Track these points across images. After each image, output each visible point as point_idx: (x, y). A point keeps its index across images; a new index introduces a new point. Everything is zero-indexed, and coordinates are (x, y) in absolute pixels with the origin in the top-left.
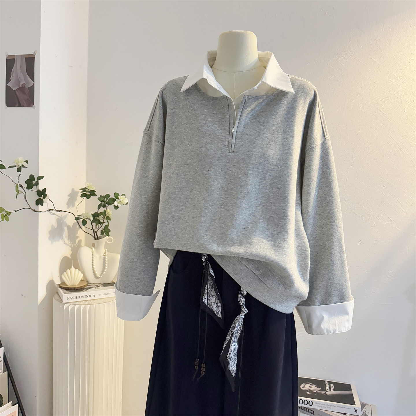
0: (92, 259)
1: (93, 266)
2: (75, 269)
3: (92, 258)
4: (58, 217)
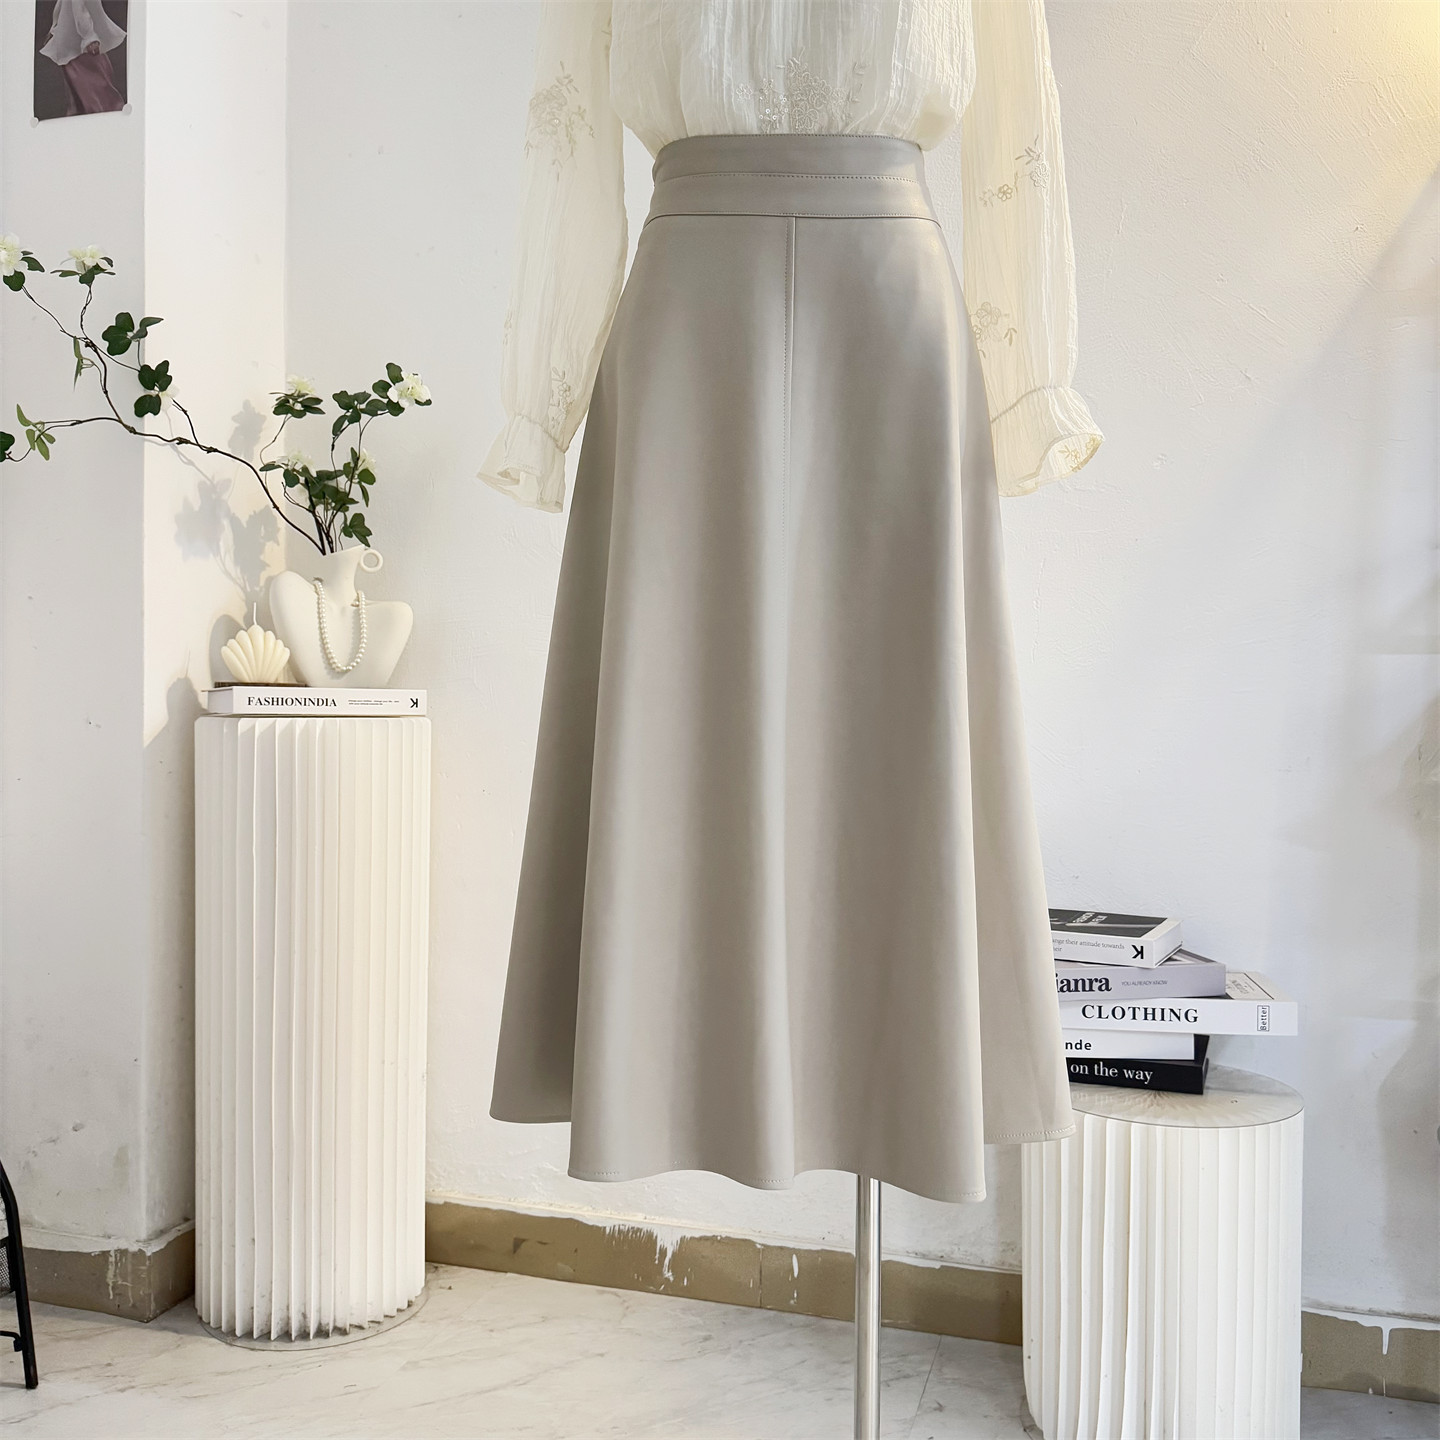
0: (319, 613)
1: (321, 634)
2: (265, 631)
3: (317, 610)
4: (203, 478)
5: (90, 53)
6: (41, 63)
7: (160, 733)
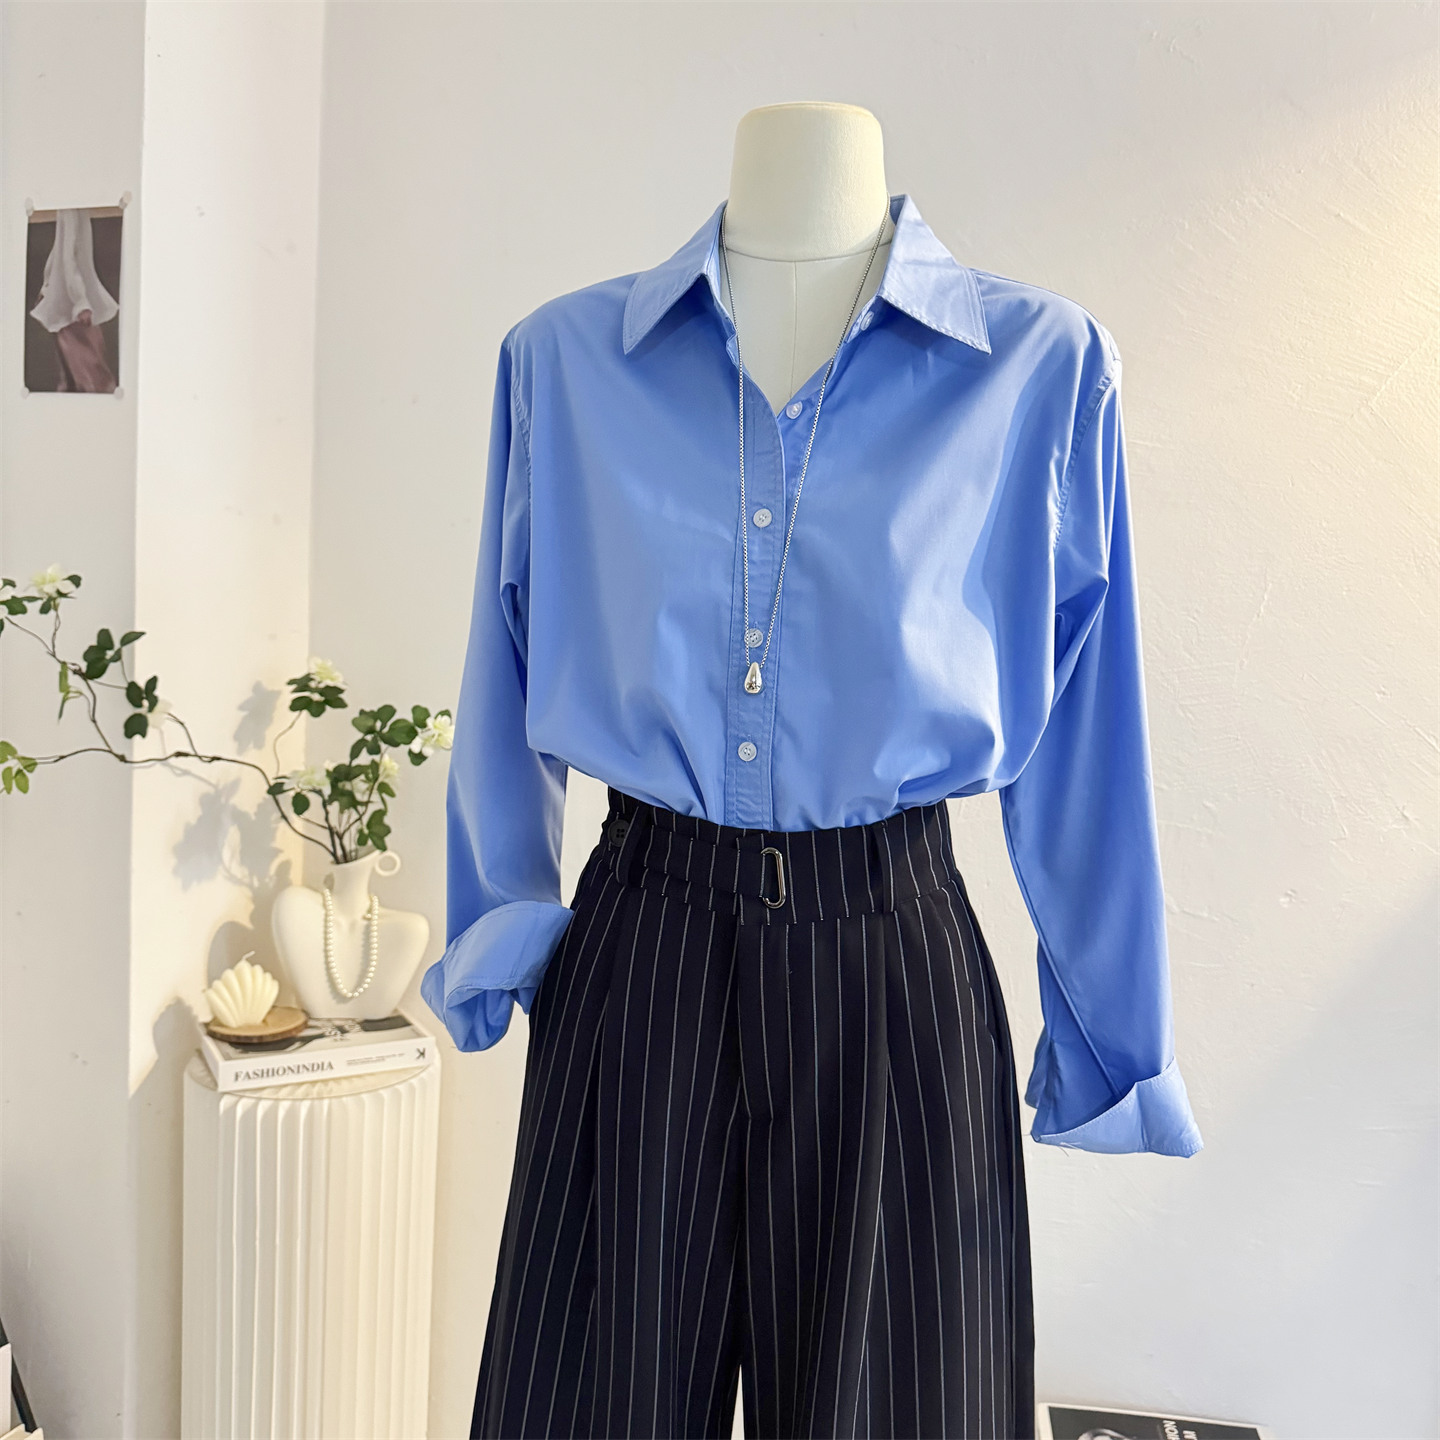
0: (325, 933)
3: (323, 929)
4: (206, 785)
5: (82, 322)
6: (31, 326)
7: (148, 1077)
